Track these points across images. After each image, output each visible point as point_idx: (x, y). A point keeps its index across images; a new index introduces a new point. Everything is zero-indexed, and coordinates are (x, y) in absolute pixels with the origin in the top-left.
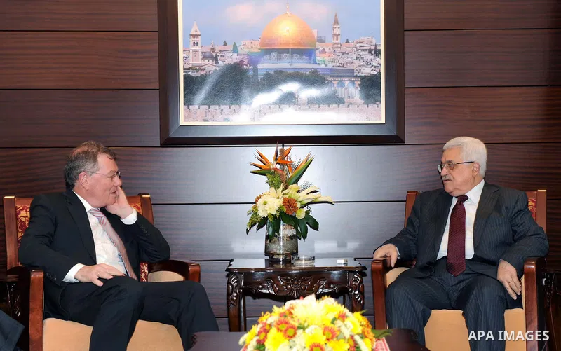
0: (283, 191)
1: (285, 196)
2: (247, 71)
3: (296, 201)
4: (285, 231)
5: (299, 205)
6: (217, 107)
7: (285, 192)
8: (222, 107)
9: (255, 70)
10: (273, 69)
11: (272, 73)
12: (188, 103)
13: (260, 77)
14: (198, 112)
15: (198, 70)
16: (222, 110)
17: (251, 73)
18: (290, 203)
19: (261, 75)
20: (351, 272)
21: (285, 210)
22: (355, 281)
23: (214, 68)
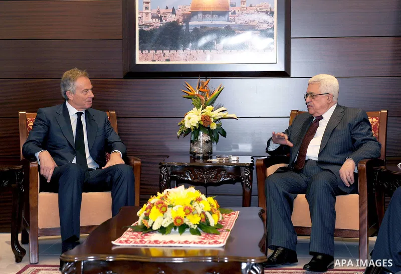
0: (202, 109)
1: (204, 114)
2: (182, 26)
3: (210, 117)
4: (203, 137)
5: (212, 120)
6: (161, 51)
7: (204, 111)
8: (165, 51)
9: (188, 26)
10: (200, 25)
11: (199, 28)
12: (141, 49)
13: (191, 31)
14: (149, 55)
15: (148, 26)
16: (164, 54)
17: (184, 28)
18: (206, 119)
19: (191, 29)
20: (243, 166)
21: (202, 123)
22: (245, 173)
23: (160, 25)
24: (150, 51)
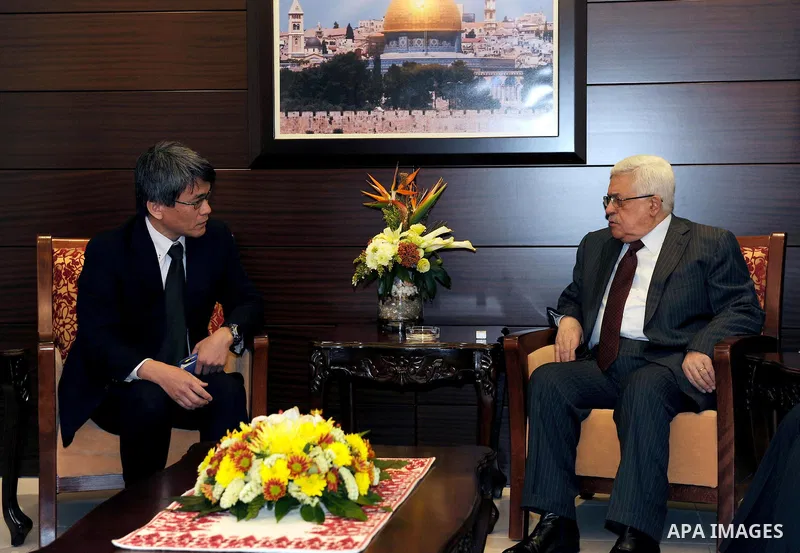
0: (403, 231)
1: (403, 241)
2: (367, 62)
3: (418, 247)
4: (403, 289)
5: (422, 253)
6: (325, 114)
7: (404, 234)
8: (332, 114)
9: (378, 61)
10: (403, 60)
11: (400, 65)
12: (285, 109)
13: (384, 71)
14: (300, 122)
15: (299, 63)
16: (331, 119)
17: (371, 67)
18: (407, 251)
19: (385, 69)
20: (480, 350)
21: (400, 260)
22: (484, 364)
23: (321, 60)
24: (303, 114)
